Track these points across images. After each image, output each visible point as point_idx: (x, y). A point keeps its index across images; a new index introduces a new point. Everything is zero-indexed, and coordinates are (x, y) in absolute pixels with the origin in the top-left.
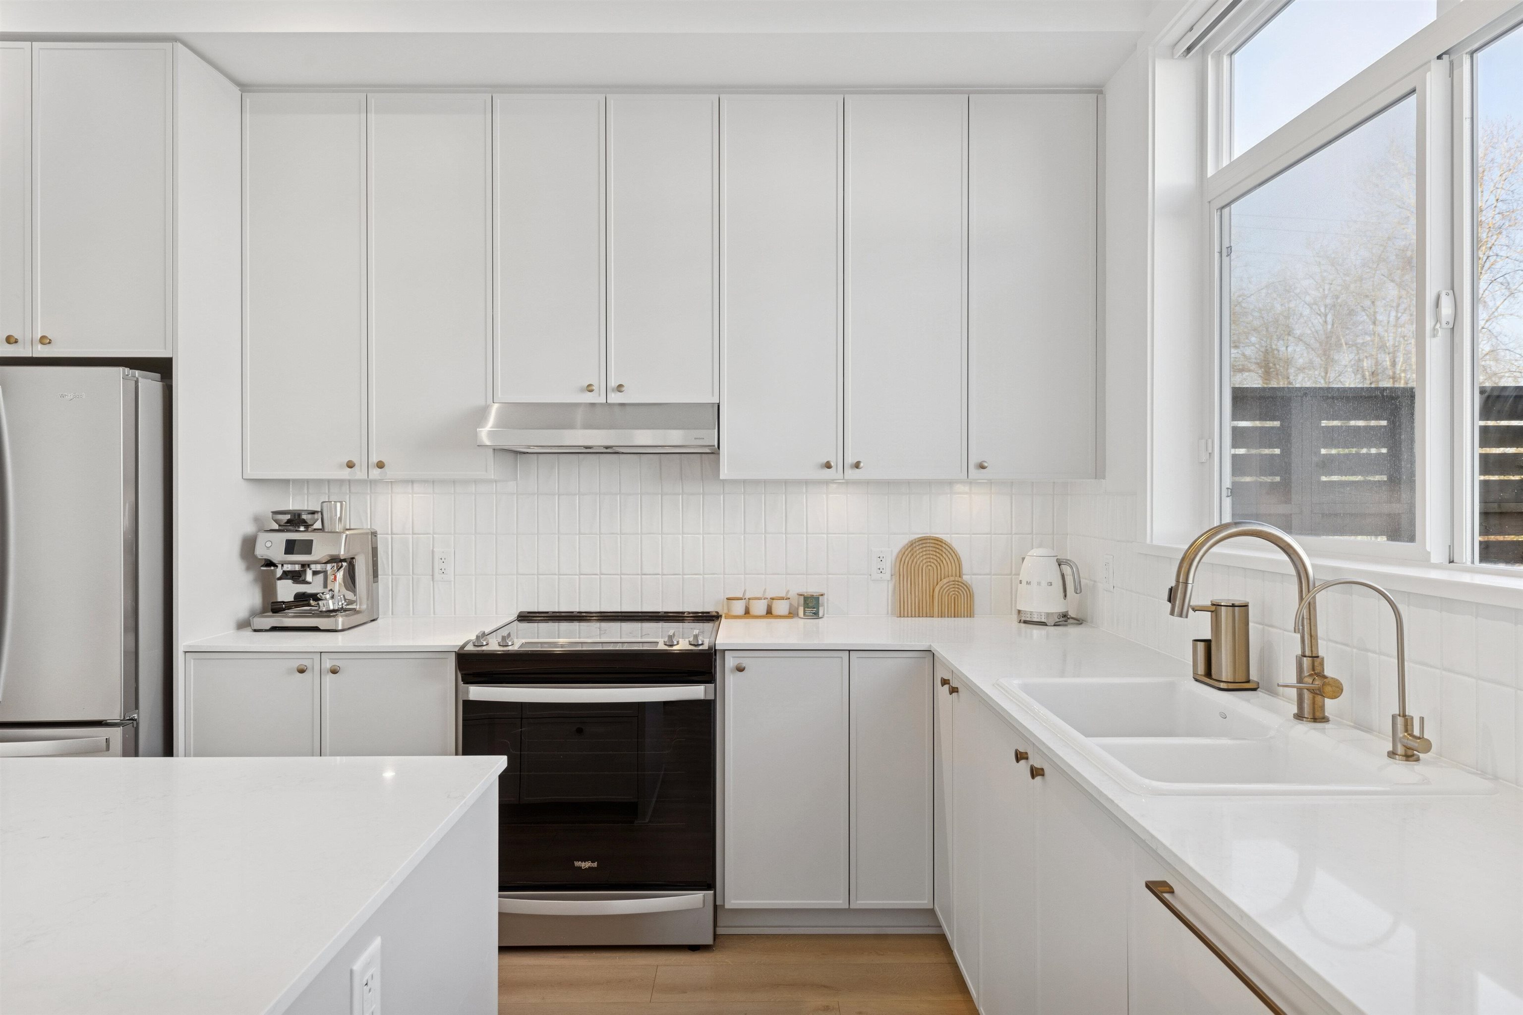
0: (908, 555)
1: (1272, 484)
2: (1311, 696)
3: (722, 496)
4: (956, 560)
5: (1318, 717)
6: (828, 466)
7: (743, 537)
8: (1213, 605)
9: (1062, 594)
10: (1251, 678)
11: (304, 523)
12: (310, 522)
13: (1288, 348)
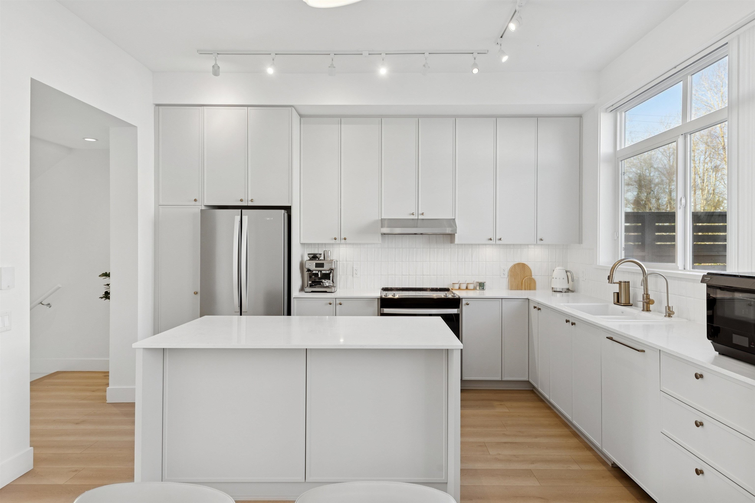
0: (513, 269)
1: (638, 245)
2: (646, 304)
3: (450, 249)
4: (530, 270)
5: (648, 310)
6: (491, 239)
7: (457, 263)
8: (619, 282)
9: (567, 282)
10: (630, 303)
11: (317, 257)
12: (319, 257)
13: (651, 174)
